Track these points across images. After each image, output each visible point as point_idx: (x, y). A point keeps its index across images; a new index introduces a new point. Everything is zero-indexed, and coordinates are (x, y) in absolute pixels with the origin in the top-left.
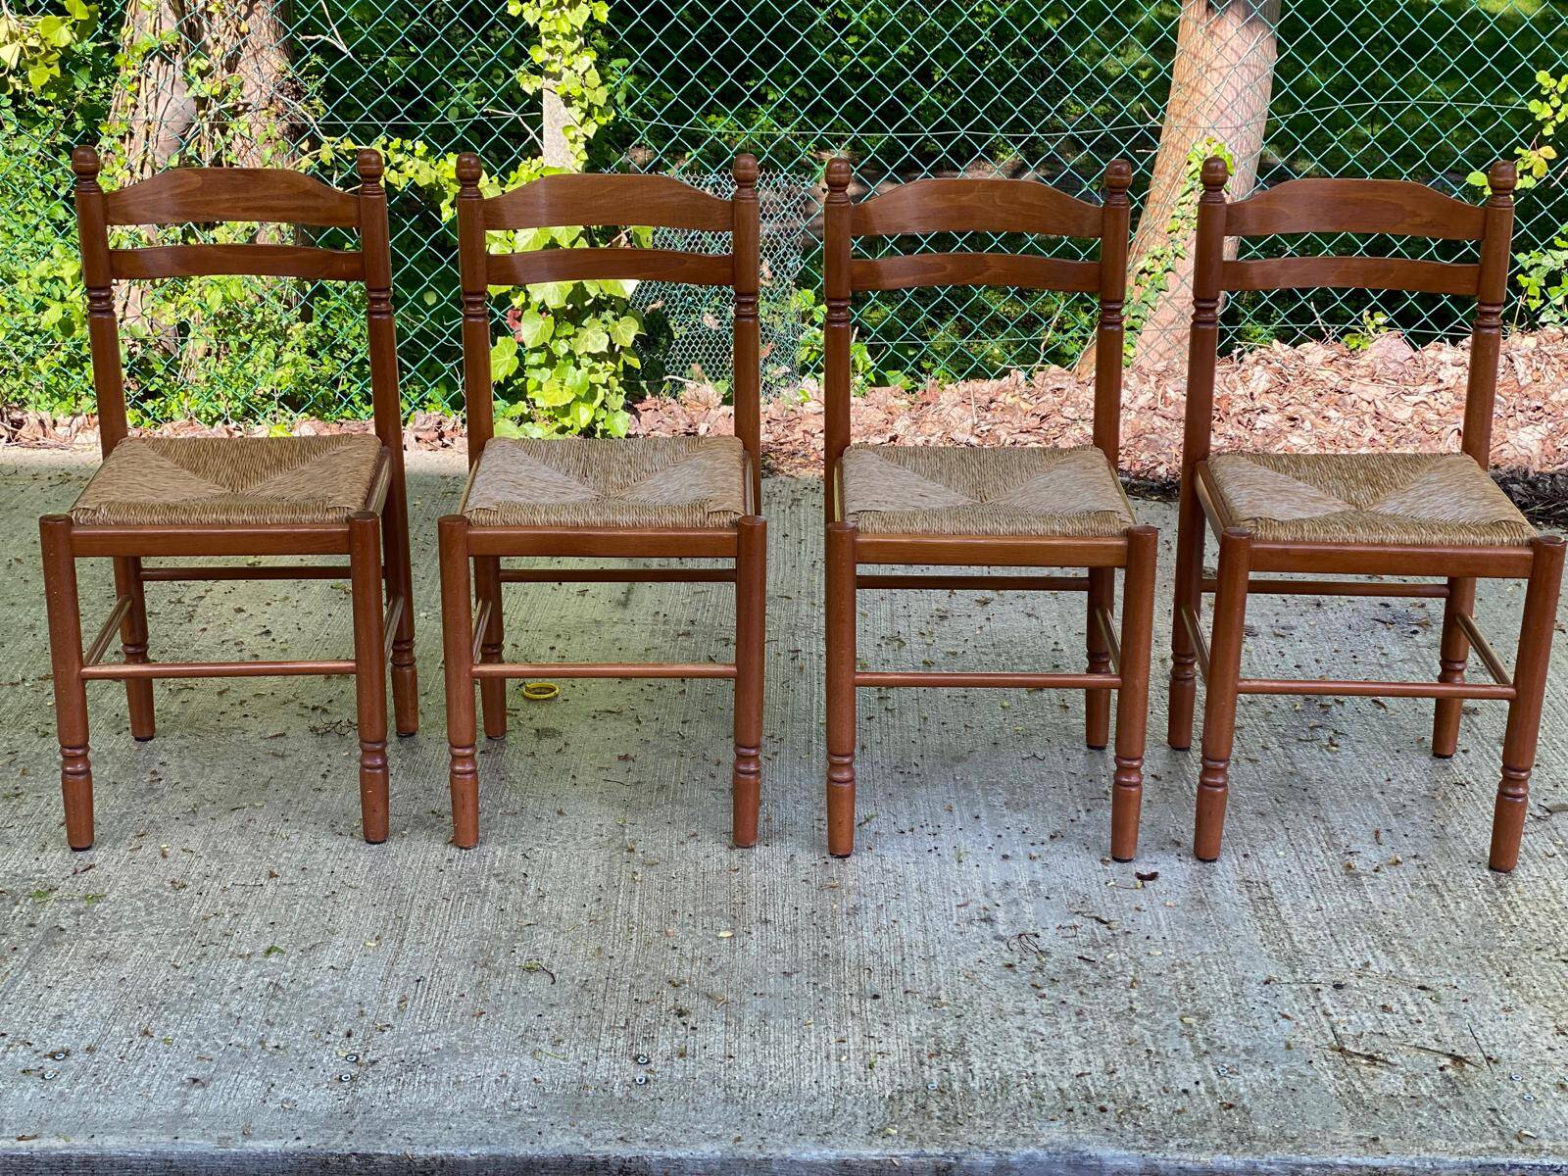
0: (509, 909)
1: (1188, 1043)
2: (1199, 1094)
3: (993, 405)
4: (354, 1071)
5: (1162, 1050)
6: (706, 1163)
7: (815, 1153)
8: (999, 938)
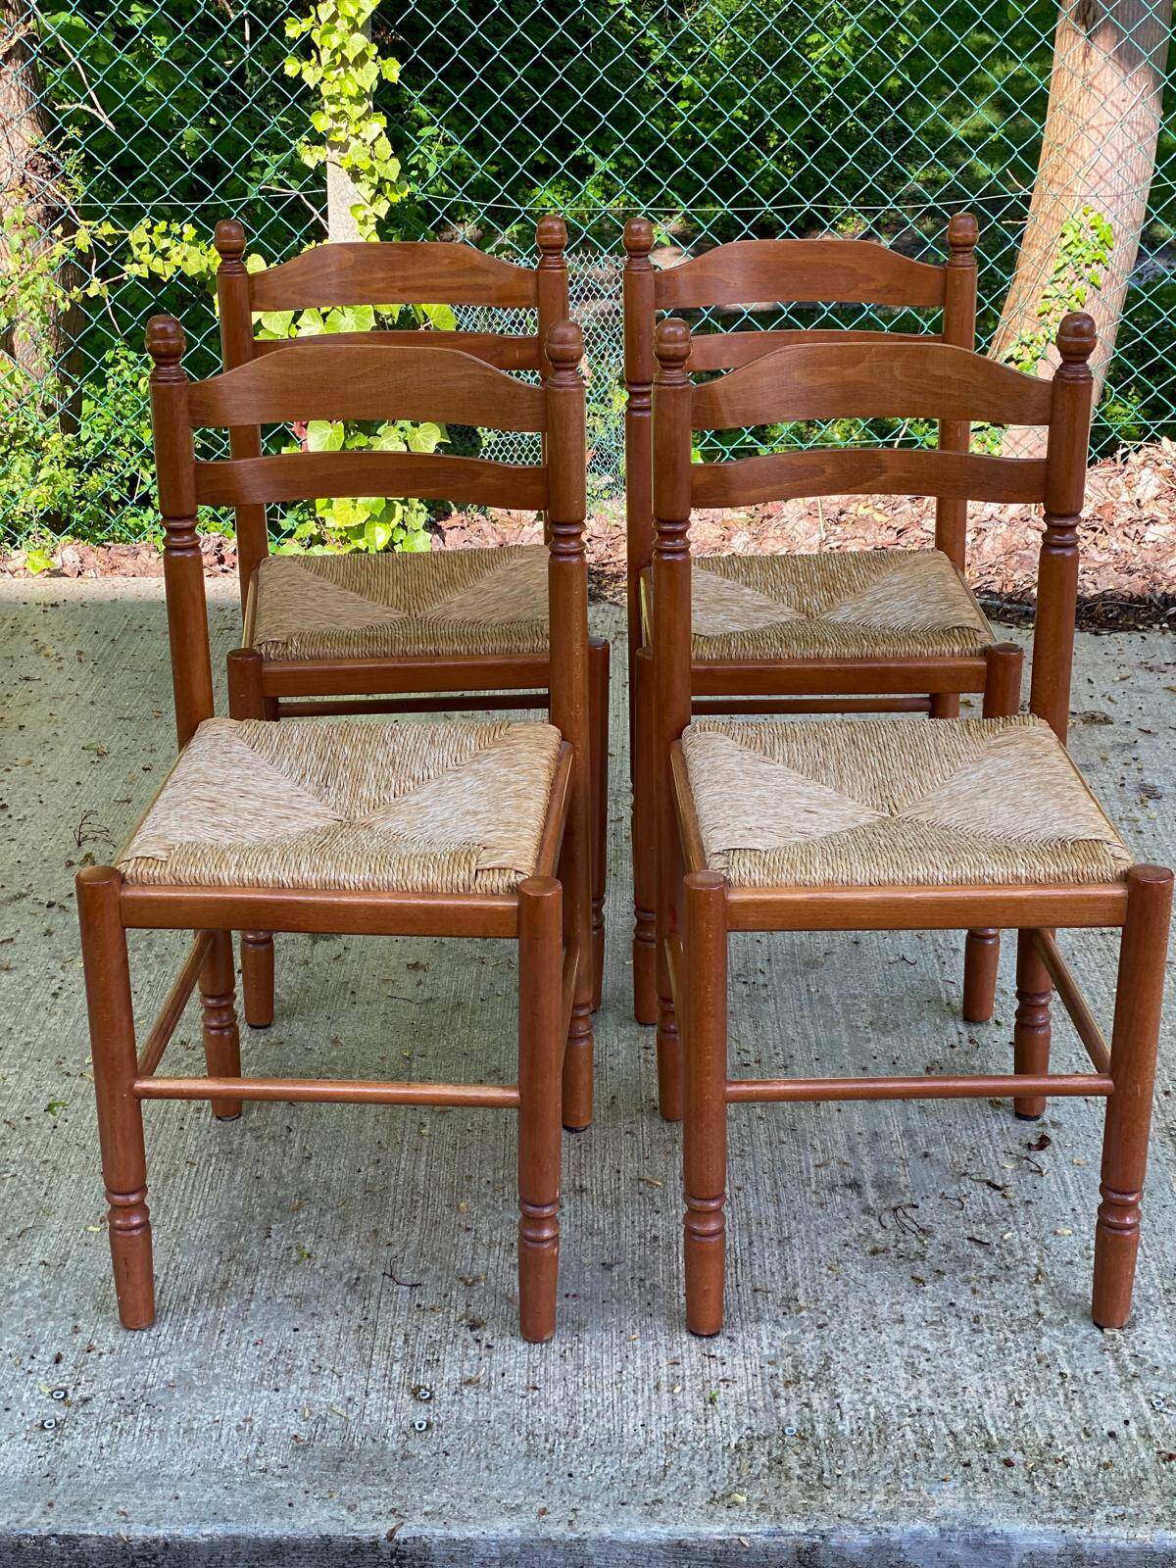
0: (267, 1177)
1: (1111, 1363)
2: (1130, 1439)
3: (843, 518)
4: (60, 1415)
5: (1079, 1373)
6: (502, 1545)
7: (641, 1530)
8: (867, 1210)
